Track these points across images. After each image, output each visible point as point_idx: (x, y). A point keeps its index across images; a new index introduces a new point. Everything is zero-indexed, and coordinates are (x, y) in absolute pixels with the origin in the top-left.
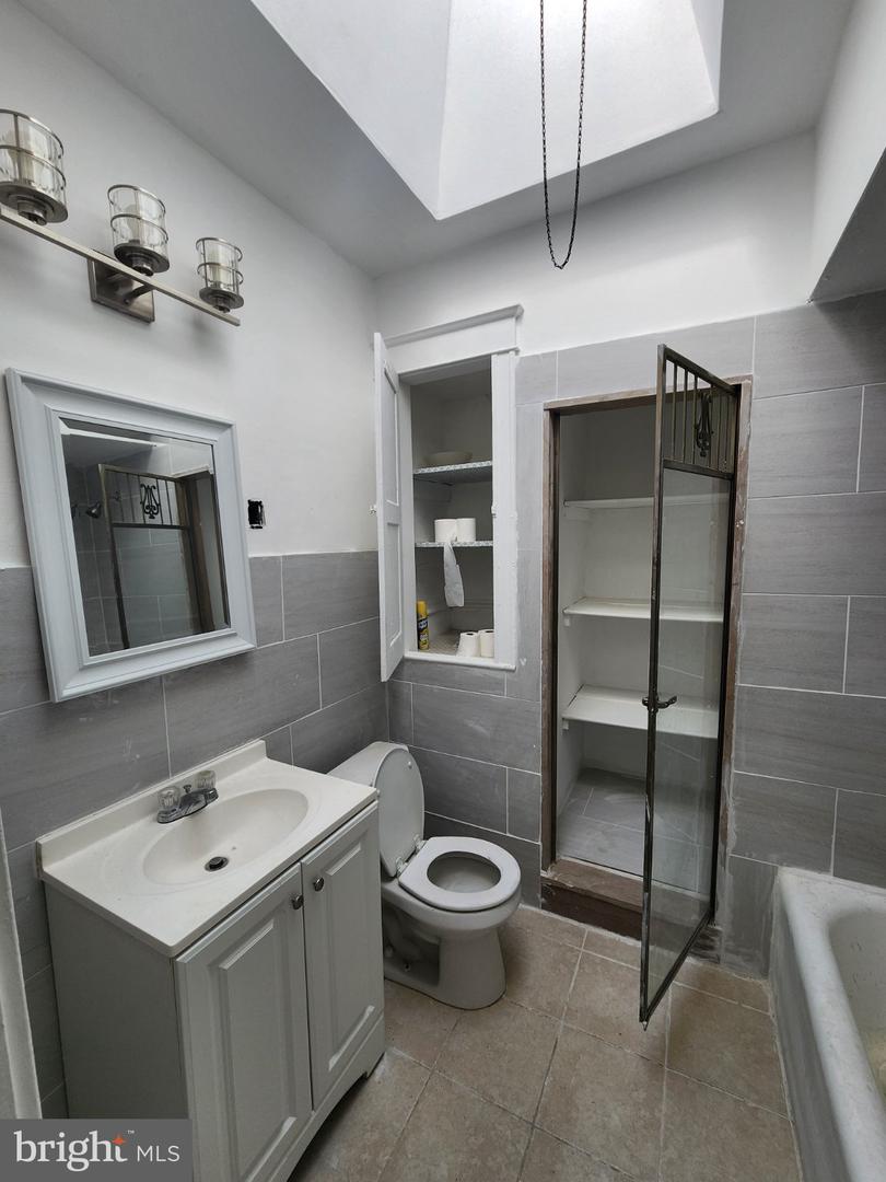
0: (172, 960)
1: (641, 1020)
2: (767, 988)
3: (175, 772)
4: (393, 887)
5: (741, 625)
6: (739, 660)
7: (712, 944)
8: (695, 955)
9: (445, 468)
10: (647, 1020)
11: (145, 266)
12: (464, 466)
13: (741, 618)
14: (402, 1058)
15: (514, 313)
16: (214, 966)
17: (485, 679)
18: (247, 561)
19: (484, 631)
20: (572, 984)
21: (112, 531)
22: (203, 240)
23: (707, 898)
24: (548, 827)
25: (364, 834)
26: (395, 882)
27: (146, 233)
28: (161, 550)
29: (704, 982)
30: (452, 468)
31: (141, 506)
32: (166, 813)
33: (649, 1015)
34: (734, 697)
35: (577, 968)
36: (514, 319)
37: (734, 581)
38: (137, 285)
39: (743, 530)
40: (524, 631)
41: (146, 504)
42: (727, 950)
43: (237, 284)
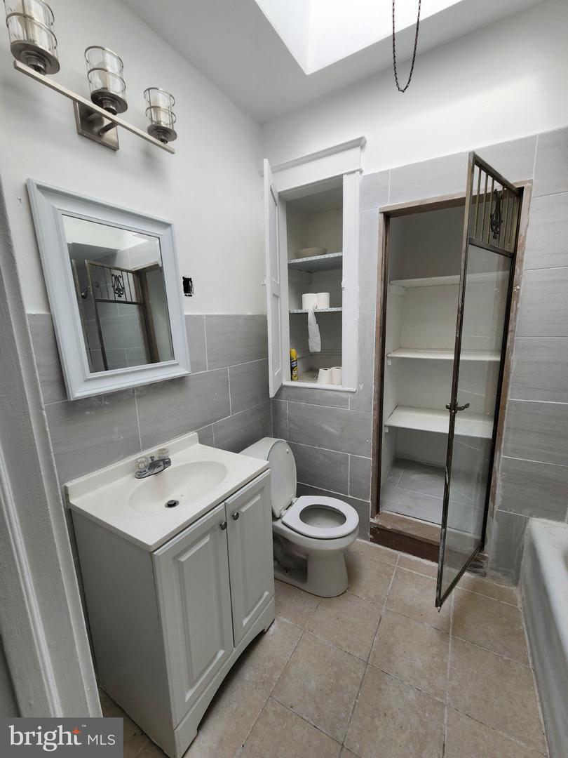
0: (151, 553)
1: (437, 606)
2: (517, 592)
3: (144, 449)
4: (278, 524)
5: (514, 359)
6: (510, 383)
7: (482, 565)
8: (469, 571)
9: (309, 259)
10: (440, 606)
11: (111, 107)
12: (323, 257)
13: (514, 354)
14: (286, 623)
15: (359, 143)
16: (175, 558)
17: (336, 398)
18: (184, 319)
19: (334, 368)
20: (390, 586)
21: (95, 304)
22: (149, 89)
23: (479, 537)
24: (375, 492)
25: (262, 489)
26: (280, 521)
27: (111, 83)
28: (125, 318)
29: (475, 587)
30: (314, 258)
31: (112, 289)
32: (141, 472)
33: (442, 603)
34: (505, 407)
35: (393, 576)
36: (359, 148)
37: (510, 329)
38: (107, 122)
39: (519, 293)
40: (362, 366)
41: (116, 287)
42: (492, 569)
43: (173, 123)
